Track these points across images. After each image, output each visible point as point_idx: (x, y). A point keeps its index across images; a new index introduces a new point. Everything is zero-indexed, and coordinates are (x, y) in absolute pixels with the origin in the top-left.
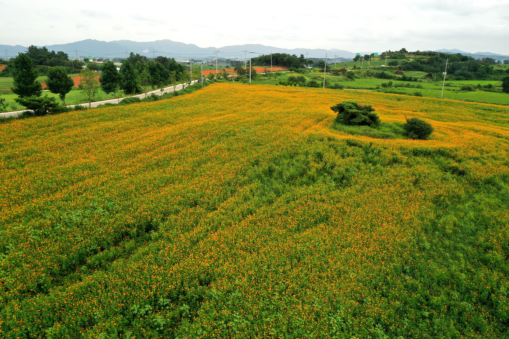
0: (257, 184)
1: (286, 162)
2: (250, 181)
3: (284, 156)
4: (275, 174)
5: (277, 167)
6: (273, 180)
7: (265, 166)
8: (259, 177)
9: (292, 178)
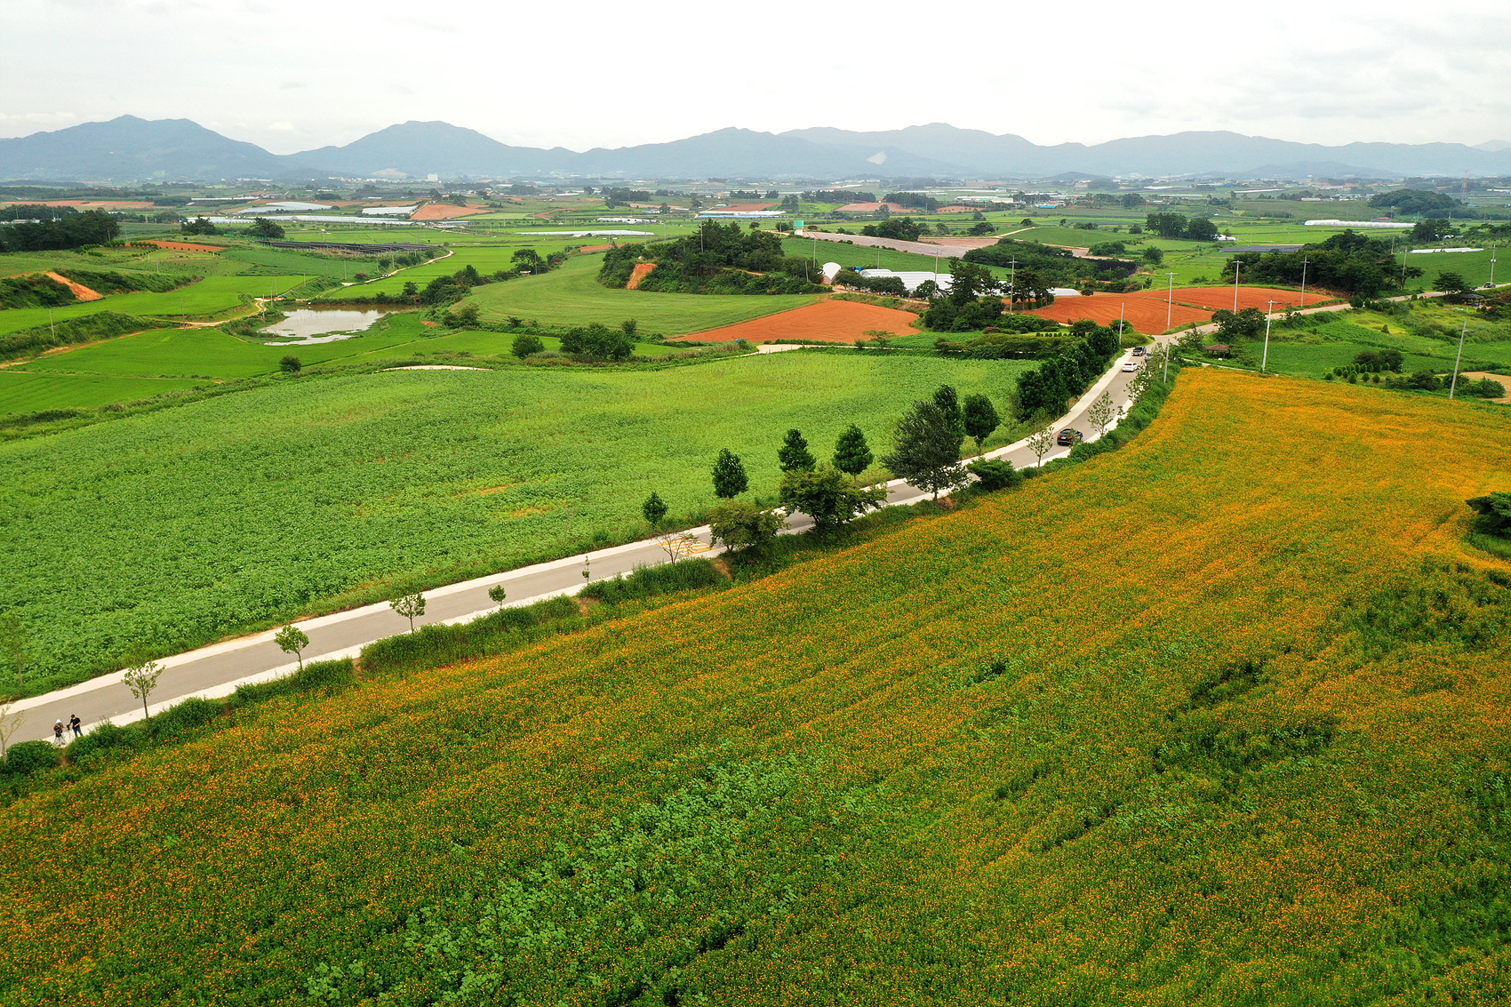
0: (1354, 634)
1: (1391, 603)
2: (1345, 629)
3: (1387, 595)
4: (1377, 622)
5: (1379, 611)
6: (1374, 628)
7: (1362, 609)
8: (1355, 623)
9: (1401, 628)
